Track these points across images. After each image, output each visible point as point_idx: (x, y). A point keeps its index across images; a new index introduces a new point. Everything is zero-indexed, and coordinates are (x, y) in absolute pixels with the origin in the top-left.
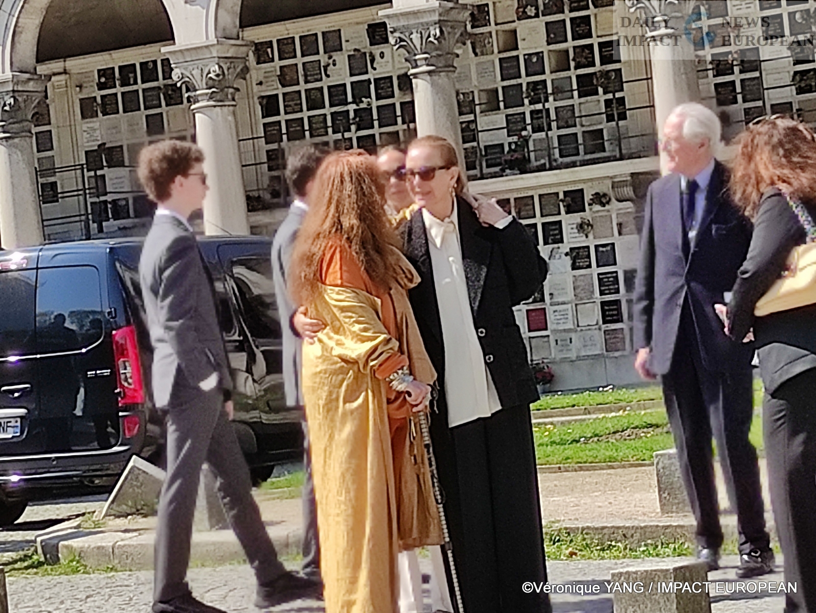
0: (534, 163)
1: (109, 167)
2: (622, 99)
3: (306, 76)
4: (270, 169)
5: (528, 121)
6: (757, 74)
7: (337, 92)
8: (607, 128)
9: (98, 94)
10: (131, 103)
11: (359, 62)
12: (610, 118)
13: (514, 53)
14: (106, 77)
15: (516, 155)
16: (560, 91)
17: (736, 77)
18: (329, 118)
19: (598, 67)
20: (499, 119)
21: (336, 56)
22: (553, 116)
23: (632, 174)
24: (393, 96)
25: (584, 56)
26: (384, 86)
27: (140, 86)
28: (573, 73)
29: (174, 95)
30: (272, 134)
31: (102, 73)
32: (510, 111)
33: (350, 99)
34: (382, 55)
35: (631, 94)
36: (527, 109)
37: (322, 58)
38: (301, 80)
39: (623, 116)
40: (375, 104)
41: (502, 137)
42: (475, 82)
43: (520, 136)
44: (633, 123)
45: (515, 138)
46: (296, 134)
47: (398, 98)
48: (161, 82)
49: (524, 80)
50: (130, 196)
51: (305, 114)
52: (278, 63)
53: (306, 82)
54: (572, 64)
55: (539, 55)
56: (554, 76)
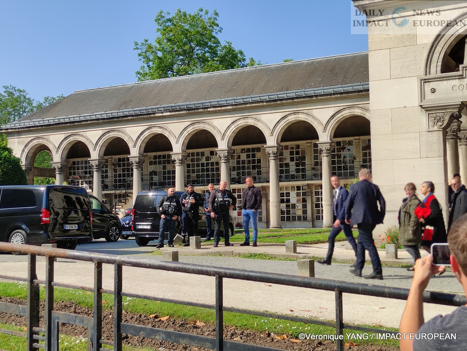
0: (242, 182)
1: (154, 175)
2: (261, 171)
3: (196, 160)
4: (187, 179)
5: (241, 173)
6: (288, 168)
7: (203, 165)
8: (257, 176)
9: (153, 160)
10: (160, 163)
11: (208, 159)
12: (258, 174)
13: (239, 160)
14: (155, 157)
15: (238, 180)
16: (248, 168)
17: (284, 168)
18: (200, 169)
19: (256, 164)
20: (235, 173)
21: (203, 157)
22: (246, 173)
23: (262, 186)
24: (214, 166)
25: (254, 162)
26: (212, 164)
27: (162, 160)
28: (251, 165)
29: (169, 162)
30: (188, 171)
31: (154, 156)
32: (238, 171)
33: (205, 166)
34: (212, 158)
35: (263, 170)
36: (241, 171)
37: (200, 157)
38: (195, 161)
39: (261, 174)
40: (210, 167)
41: (236, 176)
42: (231, 165)
43: (239, 176)
44: (263, 176)
45: (238, 177)
46: (193, 172)
47: (215, 167)
48: (166, 159)
49: (241, 165)
50: (158, 182)
51: (196, 168)
52: (191, 157)
53: (196, 162)
54: (251, 163)
55: (245, 161)
56: (247, 165)
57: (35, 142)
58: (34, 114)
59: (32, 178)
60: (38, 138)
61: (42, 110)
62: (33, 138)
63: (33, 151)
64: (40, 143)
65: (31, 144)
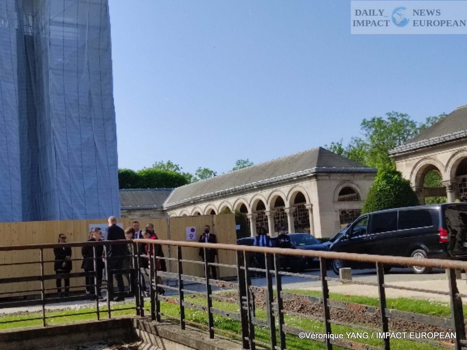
57: (423, 163)
58: (419, 136)
59: (423, 198)
60: (425, 158)
61: (425, 131)
62: (421, 159)
63: (421, 172)
64: (428, 163)
65: (418, 165)
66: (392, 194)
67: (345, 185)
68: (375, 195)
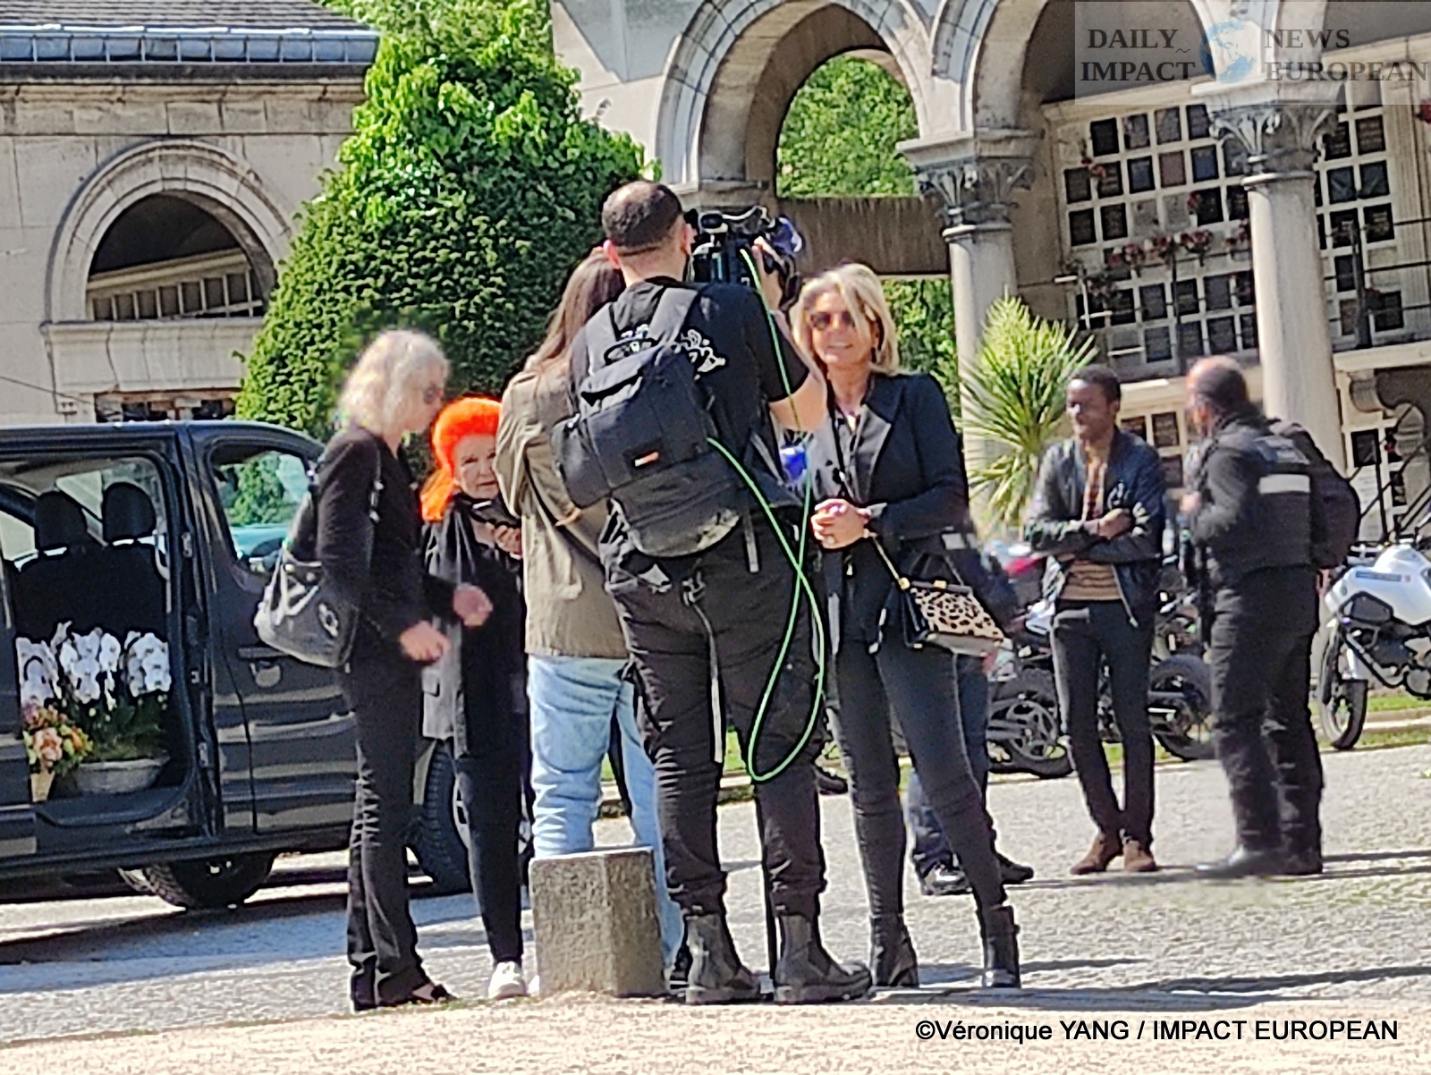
66: (491, 256)
67: (150, 178)
68: (343, 264)
